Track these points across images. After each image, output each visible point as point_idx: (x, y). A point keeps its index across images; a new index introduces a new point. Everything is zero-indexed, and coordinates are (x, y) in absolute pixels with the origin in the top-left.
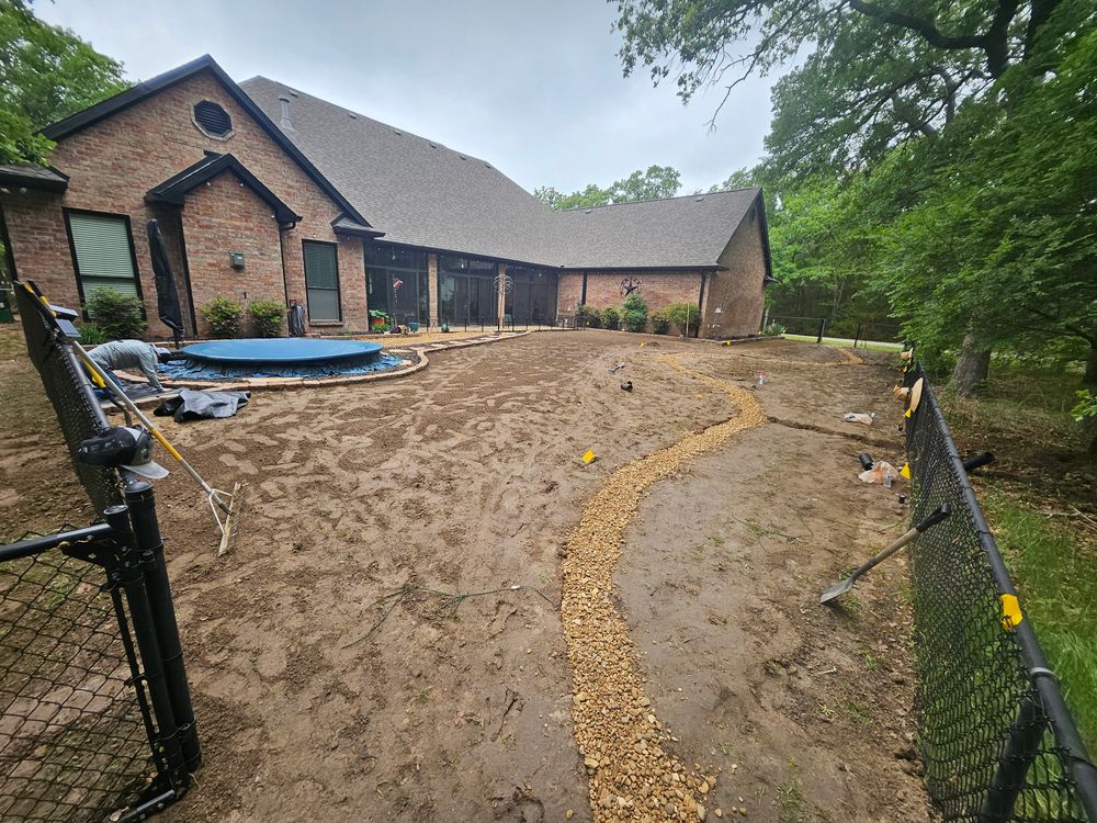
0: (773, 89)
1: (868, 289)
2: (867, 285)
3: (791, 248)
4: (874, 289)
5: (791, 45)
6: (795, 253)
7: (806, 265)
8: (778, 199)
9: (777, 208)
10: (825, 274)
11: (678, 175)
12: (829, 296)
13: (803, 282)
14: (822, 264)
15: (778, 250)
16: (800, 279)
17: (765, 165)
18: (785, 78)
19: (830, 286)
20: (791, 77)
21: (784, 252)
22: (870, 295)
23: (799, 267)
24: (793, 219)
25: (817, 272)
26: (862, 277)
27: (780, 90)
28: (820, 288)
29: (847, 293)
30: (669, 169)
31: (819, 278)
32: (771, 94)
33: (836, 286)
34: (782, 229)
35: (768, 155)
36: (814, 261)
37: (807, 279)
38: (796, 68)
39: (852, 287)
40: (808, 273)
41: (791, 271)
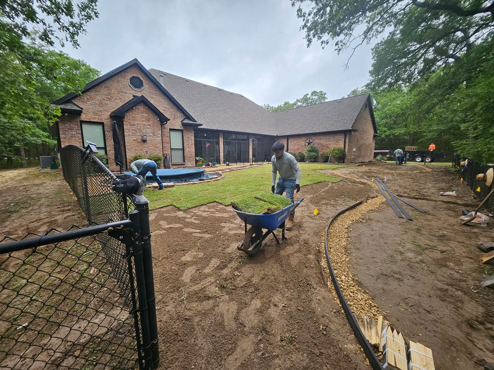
0: (372, 49)
1: (426, 138)
3: (384, 121)
4: (429, 137)
5: (380, 30)
6: (387, 123)
7: (392, 128)
8: (374, 100)
9: (374, 104)
10: (402, 132)
11: (325, 94)
13: (392, 136)
14: (400, 127)
15: (379, 122)
16: (390, 135)
17: (372, 82)
18: (378, 44)
19: (405, 137)
20: (381, 43)
21: (381, 123)
23: (389, 130)
25: (398, 131)
27: (376, 50)
28: (401, 138)
29: (414, 140)
30: (321, 92)
31: (400, 134)
32: (371, 52)
33: (409, 137)
35: (371, 78)
36: (396, 126)
37: (394, 134)
38: (383, 39)
39: (417, 137)
40: (394, 132)
41: (385, 132)
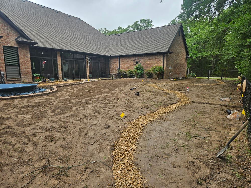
1: (224, 59)
2: (223, 58)
3: (195, 46)
4: (226, 59)
6: (197, 48)
7: (201, 52)
8: (189, 29)
9: (188, 32)
10: (208, 54)
11: (152, 22)
12: (210, 62)
13: (200, 58)
14: (207, 51)
15: (190, 47)
16: (199, 57)
17: (182, 14)
19: (210, 59)
21: (192, 48)
22: (225, 61)
23: (198, 53)
24: (195, 35)
25: (205, 54)
26: (221, 55)
28: (207, 60)
29: (217, 61)
30: (148, 20)
31: (206, 56)
33: (213, 59)
34: (191, 39)
35: (183, 11)
36: (204, 50)
37: (202, 57)
39: (219, 59)
40: (202, 55)
41: (196, 54)
